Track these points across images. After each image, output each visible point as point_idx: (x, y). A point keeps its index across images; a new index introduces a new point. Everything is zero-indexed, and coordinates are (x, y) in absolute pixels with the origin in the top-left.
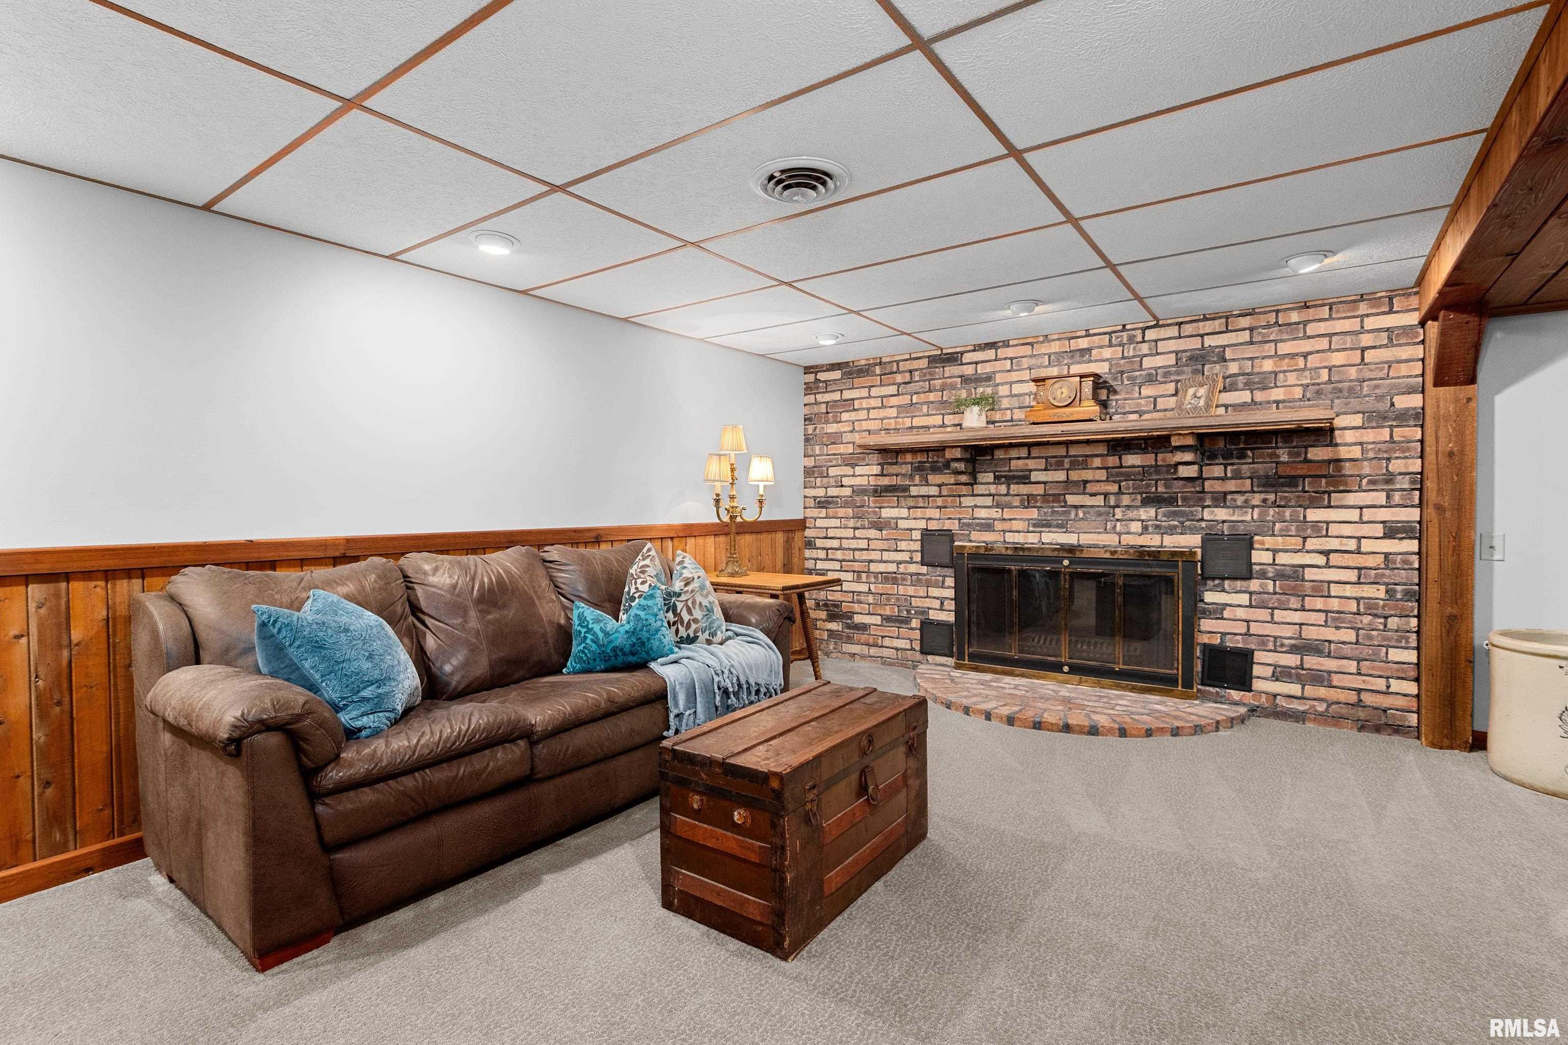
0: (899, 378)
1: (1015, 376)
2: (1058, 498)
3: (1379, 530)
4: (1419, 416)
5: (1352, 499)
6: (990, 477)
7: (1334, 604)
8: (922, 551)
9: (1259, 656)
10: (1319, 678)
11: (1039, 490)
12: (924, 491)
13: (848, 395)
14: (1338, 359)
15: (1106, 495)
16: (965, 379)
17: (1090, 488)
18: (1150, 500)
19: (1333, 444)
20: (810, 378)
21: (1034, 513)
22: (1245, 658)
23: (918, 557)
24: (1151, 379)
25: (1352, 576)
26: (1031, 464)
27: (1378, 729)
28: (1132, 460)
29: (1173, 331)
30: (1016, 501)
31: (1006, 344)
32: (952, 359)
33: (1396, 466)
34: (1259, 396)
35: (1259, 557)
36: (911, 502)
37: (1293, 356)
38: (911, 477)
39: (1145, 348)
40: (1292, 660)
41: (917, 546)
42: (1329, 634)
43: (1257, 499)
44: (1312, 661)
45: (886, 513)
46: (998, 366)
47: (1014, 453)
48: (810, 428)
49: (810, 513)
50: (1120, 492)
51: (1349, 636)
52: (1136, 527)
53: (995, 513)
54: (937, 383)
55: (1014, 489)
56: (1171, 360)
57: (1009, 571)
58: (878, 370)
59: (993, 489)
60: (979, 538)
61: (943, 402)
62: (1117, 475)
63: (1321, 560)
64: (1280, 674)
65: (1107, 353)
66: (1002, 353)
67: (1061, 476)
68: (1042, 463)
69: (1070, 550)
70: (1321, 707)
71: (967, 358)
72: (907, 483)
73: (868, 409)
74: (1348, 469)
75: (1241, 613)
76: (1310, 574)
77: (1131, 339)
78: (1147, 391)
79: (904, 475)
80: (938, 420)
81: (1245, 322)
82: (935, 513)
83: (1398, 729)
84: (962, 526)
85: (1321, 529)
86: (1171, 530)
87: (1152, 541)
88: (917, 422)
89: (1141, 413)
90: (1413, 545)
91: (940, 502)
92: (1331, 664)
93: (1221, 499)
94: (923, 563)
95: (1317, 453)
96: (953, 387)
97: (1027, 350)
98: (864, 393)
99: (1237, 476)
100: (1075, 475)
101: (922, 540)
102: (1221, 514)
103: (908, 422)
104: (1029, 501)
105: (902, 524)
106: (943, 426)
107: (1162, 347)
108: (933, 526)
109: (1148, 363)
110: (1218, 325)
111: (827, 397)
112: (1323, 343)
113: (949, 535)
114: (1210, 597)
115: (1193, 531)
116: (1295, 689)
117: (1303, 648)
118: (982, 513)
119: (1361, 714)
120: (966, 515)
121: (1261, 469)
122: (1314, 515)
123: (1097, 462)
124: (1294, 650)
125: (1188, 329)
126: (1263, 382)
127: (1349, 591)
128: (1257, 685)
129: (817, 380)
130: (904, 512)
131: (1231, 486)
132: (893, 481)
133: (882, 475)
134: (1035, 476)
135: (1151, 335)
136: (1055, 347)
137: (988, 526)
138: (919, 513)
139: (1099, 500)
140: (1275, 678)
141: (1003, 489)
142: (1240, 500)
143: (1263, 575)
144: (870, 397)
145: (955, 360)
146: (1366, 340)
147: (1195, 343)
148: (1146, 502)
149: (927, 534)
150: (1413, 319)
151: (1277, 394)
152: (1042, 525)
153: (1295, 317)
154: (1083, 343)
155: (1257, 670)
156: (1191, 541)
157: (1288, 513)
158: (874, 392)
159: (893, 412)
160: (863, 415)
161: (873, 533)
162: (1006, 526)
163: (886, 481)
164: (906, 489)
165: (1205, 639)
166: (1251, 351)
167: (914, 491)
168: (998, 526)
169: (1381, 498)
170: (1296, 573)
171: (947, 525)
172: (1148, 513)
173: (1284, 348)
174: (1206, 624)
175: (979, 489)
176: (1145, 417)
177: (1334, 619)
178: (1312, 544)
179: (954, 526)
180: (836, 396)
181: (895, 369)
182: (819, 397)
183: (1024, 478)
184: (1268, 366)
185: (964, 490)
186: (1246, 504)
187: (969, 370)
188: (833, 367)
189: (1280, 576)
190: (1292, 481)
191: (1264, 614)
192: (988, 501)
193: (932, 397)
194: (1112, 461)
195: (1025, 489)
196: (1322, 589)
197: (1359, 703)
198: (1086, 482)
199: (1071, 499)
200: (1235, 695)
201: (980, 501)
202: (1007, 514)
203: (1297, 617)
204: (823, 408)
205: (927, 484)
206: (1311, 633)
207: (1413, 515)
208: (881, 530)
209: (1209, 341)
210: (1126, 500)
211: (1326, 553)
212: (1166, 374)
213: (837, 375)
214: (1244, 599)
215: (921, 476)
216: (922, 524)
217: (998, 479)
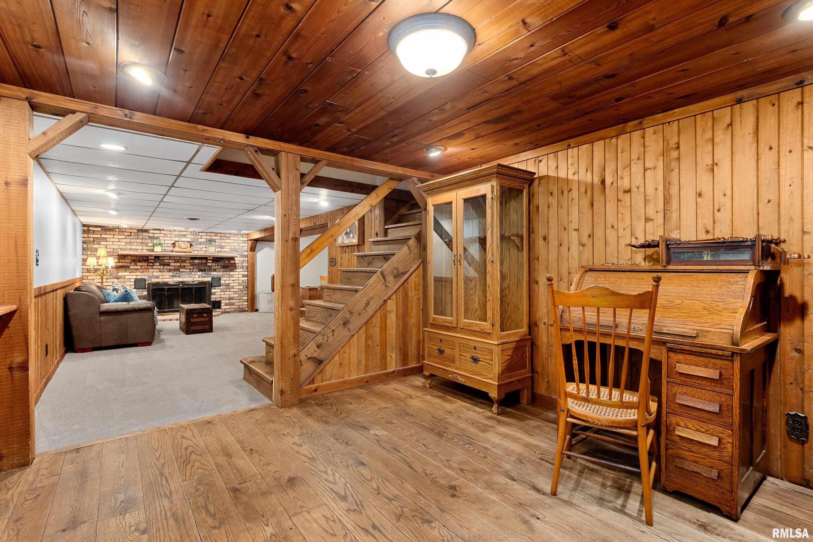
0: (126, 234)
1: (166, 238)
2: (178, 270)
3: (241, 276)
4: (247, 256)
5: (238, 270)
6: (158, 264)
7: (235, 290)
8: (135, 285)
9: (222, 302)
10: (233, 304)
11: (173, 268)
12: (135, 267)
13: (103, 236)
14: (235, 244)
15: (190, 269)
16: (150, 237)
17: (186, 267)
18: (200, 270)
19: (234, 260)
20: (86, 228)
21: (171, 274)
22: (219, 302)
23: (133, 286)
24: (200, 244)
25: (237, 284)
26: (170, 261)
27: (242, 312)
28: (196, 261)
29: (205, 234)
30: (166, 271)
31: (163, 230)
32: (146, 231)
33: (244, 264)
34: (222, 250)
35: (222, 282)
36: (130, 271)
37: (228, 243)
38: (131, 263)
39: (199, 237)
40: (228, 301)
41: (133, 283)
42: (234, 295)
43: (221, 270)
44: (232, 301)
45: (120, 274)
46: (160, 235)
47: (165, 258)
48: (85, 246)
49: (84, 274)
50: (193, 269)
51: (237, 295)
52: (197, 276)
53: (160, 274)
54: (140, 237)
55: (165, 267)
56: (205, 240)
57: (165, 289)
58: (117, 230)
59: (159, 267)
60: (154, 280)
61: (142, 243)
62: (192, 264)
63: (232, 282)
64: (226, 304)
65: (190, 236)
66: (162, 232)
67: (179, 264)
68: (173, 261)
69: (182, 282)
70: (233, 310)
71: (150, 232)
72: (129, 265)
73: (113, 242)
74: (237, 265)
75: (219, 293)
76: (231, 285)
77: (196, 234)
78: (200, 246)
79: (128, 263)
80: (141, 247)
81: (219, 235)
82: (140, 274)
83: (245, 311)
84: (149, 277)
85: (232, 276)
86: (205, 277)
87: (201, 279)
88: (132, 247)
89: (198, 251)
90: (246, 278)
91: (141, 270)
92: (234, 301)
93: (215, 270)
94: (135, 288)
95: (232, 262)
96: (146, 239)
97: (169, 232)
98: (112, 236)
99: (218, 265)
100: (182, 264)
101: (135, 282)
102: (215, 273)
103: (129, 247)
104: (170, 270)
105: (127, 277)
106: (142, 249)
107: (203, 237)
108: (138, 277)
109: (200, 240)
110: (214, 234)
111: (94, 236)
112: (233, 241)
113: (145, 280)
114: (213, 291)
115: (209, 277)
116: (229, 307)
117: (230, 299)
118: (156, 274)
119: (239, 309)
120: (150, 274)
121: (222, 264)
122: (232, 273)
123: (188, 261)
124: (229, 299)
125: (208, 234)
126: (222, 247)
127: (237, 287)
128: (222, 307)
129: (88, 230)
130: (128, 274)
131: (217, 267)
132: (124, 264)
133: (119, 262)
134: (171, 264)
135: (200, 234)
136: (177, 233)
137: (158, 277)
138: (133, 274)
139: (188, 270)
140: (225, 305)
141: (162, 267)
142: (218, 270)
143: (223, 285)
144: (114, 238)
145: (147, 231)
146: (239, 242)
147: (210, 237)
148: (200, 271)
149: (136, 281)
150: (246, 239)
151: (225, 250)
152: (173, 276)
153: (228, 235)
154: (184, 233)
155: (222, 304)
156: (209, 279)
157: (227, 273)
158: (115, 236)
159: (124, 244)
160: (111, 243)
161: (115, 280)
162: (163, 277)
163: (120, 264)
164: (128, 267)
165: (212, 300)
166: (220, 241)
167: (131, 267)
168: (161, 277)
169: (242, 270)
170: (228, 285)
171: (144, 277)
172: (200, 273)
173: (227, 241)
174: (212, 296)
175: (154, 267)
176: (199, 252)
177: (235, 293)
178: (231, 279)
179: (146, 277)
180: (99, 236)
181: (124, 231)
182: (90, 235)
183: (168, 265)
184: (224, 244)
185: (150, 267)
186: (220, 271)
187: (152, 235)
188: (97, 226)
189: (226, 285)
190: (228, 267)
191: (223, 293)
192: (158, 270)
193: (138, 241)
194: (192, 261)
195: (168, 267)
196: (233, 287)
197: (239, 308)
198: (185, 266)
199: (181, 270)
200: (218, 310)
201: (154, 270)
202: (163, 274)
203: (229, 293)
204: (92, 239)
205: (136, 265)
206: (231, 296)
207: (246, 273)
208: (118, 279)
209: (213, 237)
210: (195, 270)
211: (233, 280)
212: (204, 243)
213: (100, 229)
214: (219, 290)
215: (134, 263)
216: (135, 277)
217: (160, 265)
